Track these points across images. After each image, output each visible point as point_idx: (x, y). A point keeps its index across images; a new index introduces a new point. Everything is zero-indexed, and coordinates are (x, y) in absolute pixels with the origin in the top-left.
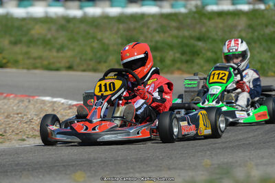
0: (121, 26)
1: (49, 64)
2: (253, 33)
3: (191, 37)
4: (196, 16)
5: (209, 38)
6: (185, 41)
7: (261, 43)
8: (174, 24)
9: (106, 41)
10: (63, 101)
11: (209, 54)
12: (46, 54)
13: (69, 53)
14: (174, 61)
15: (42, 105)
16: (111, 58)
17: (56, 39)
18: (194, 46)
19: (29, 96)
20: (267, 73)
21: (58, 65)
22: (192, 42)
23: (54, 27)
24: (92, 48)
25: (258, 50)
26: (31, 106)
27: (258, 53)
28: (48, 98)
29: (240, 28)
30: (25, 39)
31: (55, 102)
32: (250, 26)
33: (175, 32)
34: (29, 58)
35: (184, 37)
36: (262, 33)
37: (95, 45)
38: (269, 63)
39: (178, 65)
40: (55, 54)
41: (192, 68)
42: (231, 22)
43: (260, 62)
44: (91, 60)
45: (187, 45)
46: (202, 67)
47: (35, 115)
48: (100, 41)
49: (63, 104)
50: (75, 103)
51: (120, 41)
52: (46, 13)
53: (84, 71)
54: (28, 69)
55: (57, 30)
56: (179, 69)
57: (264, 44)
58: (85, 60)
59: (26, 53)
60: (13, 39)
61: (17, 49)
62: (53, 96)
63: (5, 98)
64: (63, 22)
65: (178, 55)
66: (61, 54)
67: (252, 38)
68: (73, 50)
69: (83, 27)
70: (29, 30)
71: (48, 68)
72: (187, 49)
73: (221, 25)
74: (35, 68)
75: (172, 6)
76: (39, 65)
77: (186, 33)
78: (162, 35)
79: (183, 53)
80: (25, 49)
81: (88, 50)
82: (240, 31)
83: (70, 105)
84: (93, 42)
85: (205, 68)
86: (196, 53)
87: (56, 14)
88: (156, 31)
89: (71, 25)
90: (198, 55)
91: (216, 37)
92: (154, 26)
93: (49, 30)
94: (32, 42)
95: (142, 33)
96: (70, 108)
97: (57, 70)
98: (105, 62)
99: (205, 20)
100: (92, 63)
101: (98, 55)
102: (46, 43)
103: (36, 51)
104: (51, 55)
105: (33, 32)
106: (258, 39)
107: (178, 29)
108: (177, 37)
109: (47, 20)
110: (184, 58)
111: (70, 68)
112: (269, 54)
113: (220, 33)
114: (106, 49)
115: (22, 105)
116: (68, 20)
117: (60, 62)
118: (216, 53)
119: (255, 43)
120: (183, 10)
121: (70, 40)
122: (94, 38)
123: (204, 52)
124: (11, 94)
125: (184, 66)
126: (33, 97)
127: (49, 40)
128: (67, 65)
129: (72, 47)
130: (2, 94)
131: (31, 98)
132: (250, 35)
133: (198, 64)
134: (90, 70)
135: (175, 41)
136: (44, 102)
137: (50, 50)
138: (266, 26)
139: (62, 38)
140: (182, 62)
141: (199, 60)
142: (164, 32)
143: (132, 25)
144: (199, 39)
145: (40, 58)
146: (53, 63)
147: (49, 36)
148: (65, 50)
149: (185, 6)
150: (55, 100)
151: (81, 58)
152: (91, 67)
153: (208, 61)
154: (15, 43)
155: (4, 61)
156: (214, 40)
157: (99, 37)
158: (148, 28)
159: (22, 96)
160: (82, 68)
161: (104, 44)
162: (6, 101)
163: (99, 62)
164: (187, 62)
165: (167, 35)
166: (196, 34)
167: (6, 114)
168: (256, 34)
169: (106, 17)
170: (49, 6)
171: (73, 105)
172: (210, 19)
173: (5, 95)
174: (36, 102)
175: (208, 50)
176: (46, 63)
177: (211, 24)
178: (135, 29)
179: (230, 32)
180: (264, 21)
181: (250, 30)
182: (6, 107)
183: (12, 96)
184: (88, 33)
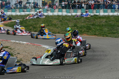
6: (89, 25)
14: (84, 31)
21: (56, 32)
32: (106, 22)
42: (102, 20)
45: (89, 27)
46: (91, 33)
53: (62, 34)
55: (59, 22)
56: (85, 33)
60: (47, 24)
66: (57, 29)
68: (60, 28)
70: (52, 21)
82: (103, 23)
90: (91, 30)
92: (83, 21)
93: (57, 22)
99: (95, 19)
100: (64, 32)
107: (88, 22)
111: (59, 33)
118: (95, 29)
125: (86, 33)
137: (55, 28)
138: (110, 21)
142: (84, 23)
144: (92, 25)
145: (52, 30)
146: (55, 31)
151: (62, 30)
156: (96, 25)
160: (62, 33)
166: (92, 23)
176: (53, 31)
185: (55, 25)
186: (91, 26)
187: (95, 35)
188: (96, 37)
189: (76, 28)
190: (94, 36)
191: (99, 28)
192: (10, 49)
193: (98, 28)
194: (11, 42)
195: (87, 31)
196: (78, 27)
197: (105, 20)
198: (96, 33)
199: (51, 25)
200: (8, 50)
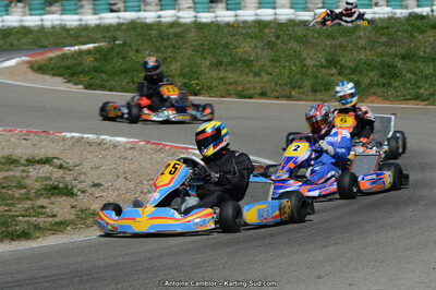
0: (328, 43)
1: (243, 90)
4: (410, 28)
5: (414, 55)
11: (409, 76)
12: (242, 78)
13: (266, 78)
14: (371, 85)
16: (306, 82)
17: (258, 59)
21: (252, 91)
30: (226, 60)
34: (225, 84)
35: (389, 55)
39: (374, 89)
40: (251, 79)
44: (286, 84)
53: (277, 98)
56: (374, 94)
58: (280, 84)
60: (214, 60)
61: (214, 73)
65: (377, 78)
66: (257, 79)
68: (272, 74)
70: (236, 48)
73: (432, 40)
74: (229, 95)
76: (232, 92)
77: (393, 51)
79: (382, 75)
88: (364, 47)
90: (397, 77)
91: (422, 54)
92: (362, 42)
97: (251, 97)
98: (300, 87)
99: (417, 34)
100: (287, 89)
103: (232, 76)
104: (247, 80)
105: (239, 51)
107: (386, 44)
110: (382, 81)
111: (263, 95)
117: (255, 88)
118: (416, 74)
121: (271, 61)
125: (380, 91)
128: (261, 91)
137: (247, 74)
140: (378, 85)
142: (371, 50)
144: (403, 58)
145: (236, 83)
146: (248, 89)
148: (263, 74)
151: (276, 84)
152: (284, 93)
160: (276, 94)
163: (294, 88)
166: (401, 50)
176: (240, 88)
185: (247, 63)
186: (400, 64)
187: (417, 98)
188: (422, 106)
189: (333, 71)
190: (410, 105)
192: (61, 167)
194: (64, 139)
195: (384, 85)
196: (342, 66)
198: (422, 91)
199: (231, 63)
200: (52, 173)
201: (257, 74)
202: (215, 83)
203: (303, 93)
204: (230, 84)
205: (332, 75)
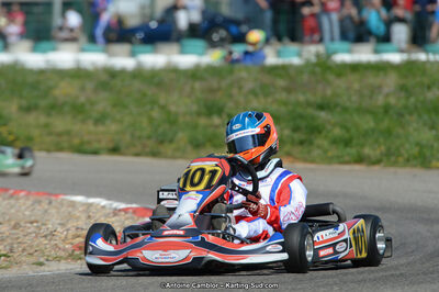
0: (197, 85)
1: (82, 143)
2: (408, 98)
3: (308, 104)
4: (318, 70)
5: (337, 105)
6: (299, 110)
7: (420, 116)
8: (281, 83)
9: (173, 108)
10: (103, 202)
11: (337, 131)
12: (77, 127)
13: (114, 127)
15: (70, 209)
16: (180, 135)
17: (92, 104)
18: (313, 118)
19: (50, 194)
20: (430, 162)
21: (96, 146)
22: (310, 111)
23: (90, 86)
24: (151, 119)
25: (415, 125)
26: (53, 211)
27: (415, 130)
28: (79, 199)
29: (386, 90)
30: (43, 103)
31: (91, 205)
32: (403, 88)
33: (284, 96)
34: (50, 134)
35: (298, 104)
36: (421, 98)
37: (156, 114)
38: (432, 147)
39: (287, 148)
40: (91, 127)
41: (309, 152)
42: (372, 79)
43: (418, 144)
44: (149, 138)
45: (301, 117)
46: (326, 151)
47: (60, 224)
48: (163, 108)
49: (103, 207)
50: (123, 206)
51: (195, 108)
52: (78, 62)
53: (137, 155)
54: (48, 151)
55: (96, 90)
57: (426, 117)
58: (140, 138)
59: (46, 125)
60: (24, 103)
61: (31, 118)
62: (88, 195)
63: (11, 196)
64: (104, 77)
65: (287, 132)
66: (101, 128)
67: (406, 107)
68: (121, 122)
69: (137, 84)
70: (50, 89)
71: (80, 150)
72: (302, 124)
73: (356, 86)
74: (60, 149)
75: (279, 54)
76: (65, 145)
77: (301, 98)
78: (262, 100)
79: (296, 129)
80: (43, 119)
81: (145, 122)
82: (387, 95)
83: (115, 209)
84: (152, 109)
85: (330, 154)
86: (316, 130)
87: (93, 64)
88: (253, 93)
89: (117, 83)
90: (320, 132)
91: (348, 104)
92: (249, 85)
93: (83, 89)
94: (55, 108)
95: (231, 96)
96: (115, 215)
97: (95, 153)
98: (171, 141)
99: (331, 77)
100: (151, 143)
101: (161, 130)
102: (78, 110)
103: (60, 123)
104: (85, 130)
105: (57, 92)
106: (416, 108)
107: (288, 90)
108: (285, 104)
109: (78, 74)
110: (297, 136)
111: (115, 150)
112: (434, 132)
113: (354, 98)
114: (172, 120)
115: (38, 207)
116: (113, 74)
117: (99, 141)
118: (348, 130)
119: (411, 114)
120: (296, 61)
121: (115, 105)
122: (154, 102)
123: (329, 127)
124: (21, 191)
125: (297, 150)
126: (56, 195)
127: (83, 105)
128: (111, 146)
129: (118, 117)
130: (6, 190)
131: (53, 198)
132: (403, 102)
133: (319, 147)
134: (147, 155)
135: (283, 109)
136: (73, 204)
137: (83, 121)
138: (429, 88)
139: (103, 102)
140: (293, 143)
141: (321, 141)
143: (214, 84)
144: (321, 107)
145: (68, 133)
146: (89, 143)
147: (82, 99)
148: (108, 122)
149: (299, 55)
150: (91, 200)
151: (132, 135)
152: (147, 150)
153: (334, 142)
154: (28, 109)
155: (11, 138)
156: (345, 109)
157: (162, 101)
158: (240, 88)
159: (38, 194)
161: (169, 113)
162: (12, 201)
163: (162, 142)
164: (302, 143)
165: (270, 100)
166: (318, 99)
167: (13, 223)
168: (412, 100)
169: (173, 71)
170: (83, 50)
171: (120, 210)
172: (339, 75)
173: (11, 192)
174: (62, 204)
175: (334, 125)
176: (76, 141)
177: (341, 83)
178: (219, 89)
179: (371, 97)
180: (426, 81)
181: (403, 94)
182: (13, 211)
183: (22, 194)
184: (145, 95)
188: (376, 168)
190: (357, 167)
191: (372, 124)
193: (367, 123)
197: (391, 81)
198: (367, 151)
201: (98, 122)
202: (35, 133)
203: (177, 149)
204: (59, 135)
205: (217, 127)
